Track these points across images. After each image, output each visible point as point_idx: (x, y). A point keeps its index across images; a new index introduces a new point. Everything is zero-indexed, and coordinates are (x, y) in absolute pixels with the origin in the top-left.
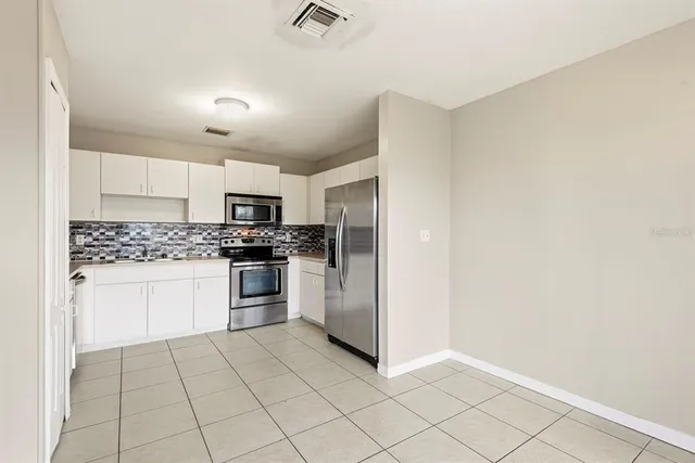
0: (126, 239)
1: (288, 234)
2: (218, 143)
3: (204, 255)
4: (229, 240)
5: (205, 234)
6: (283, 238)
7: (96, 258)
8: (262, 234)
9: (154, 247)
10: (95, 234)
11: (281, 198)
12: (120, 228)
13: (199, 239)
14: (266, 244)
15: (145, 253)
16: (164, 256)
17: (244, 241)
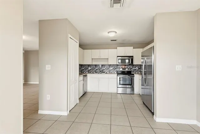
0: (97, 68)
1: (137, 67)
2: (114, 43)
3: (113, 72)
4: (119, 69)
5: (113, 67)
6: (135, 68)
7: (92, 72)
8: (129, 67)
9: (102, 70)
10: (92, 67)
11: (133, 56)
12: (96, 65)
13: (112, 68)
14: (129, 70)
15: (100, 71)
16: (104, 72)
17: (123, 69)
